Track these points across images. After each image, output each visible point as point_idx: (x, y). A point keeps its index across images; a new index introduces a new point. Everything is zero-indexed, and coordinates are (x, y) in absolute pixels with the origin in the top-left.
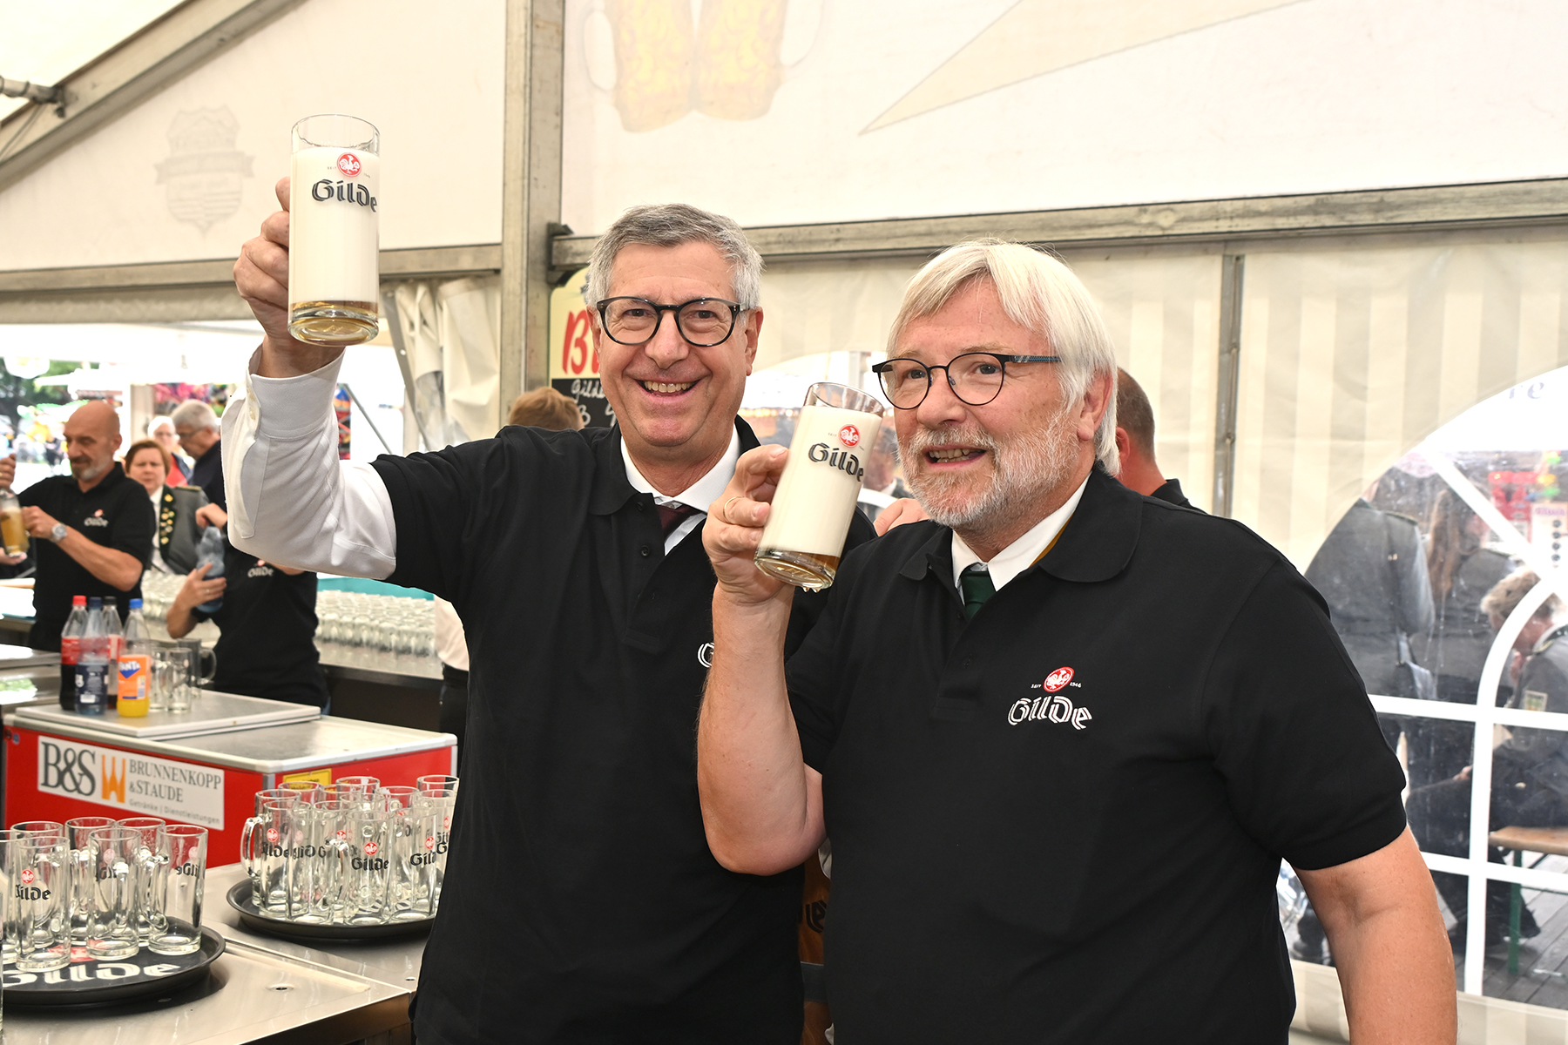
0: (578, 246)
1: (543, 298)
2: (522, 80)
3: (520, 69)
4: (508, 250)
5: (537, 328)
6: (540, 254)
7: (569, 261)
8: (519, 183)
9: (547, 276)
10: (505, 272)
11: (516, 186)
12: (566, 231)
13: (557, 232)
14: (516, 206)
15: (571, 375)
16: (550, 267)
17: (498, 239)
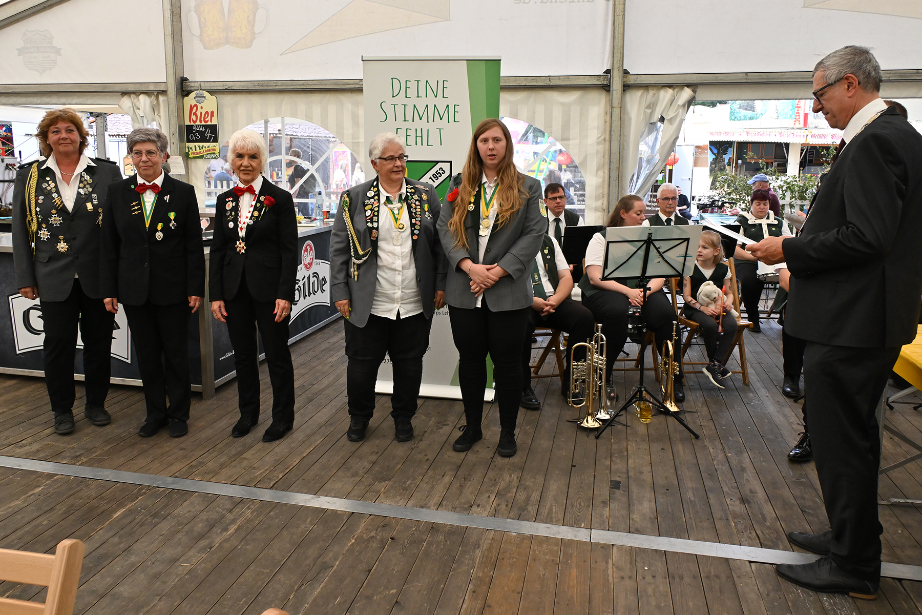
0: (192, 84)
1: (181, 100)
2: (170, 32)
3: (169, 28)
4: (169, 85)
5: (180, 109)
6: (179, 86)
7: (189, 89)
8: (172, 64)
9: (182, 93)
10: (169, 92)
11: (171, 65)
12: (186, 79)
13: (183, 80)
14: (171, 72)
15: (192, 124)
16: (183, 91)
17: (166, 81)
